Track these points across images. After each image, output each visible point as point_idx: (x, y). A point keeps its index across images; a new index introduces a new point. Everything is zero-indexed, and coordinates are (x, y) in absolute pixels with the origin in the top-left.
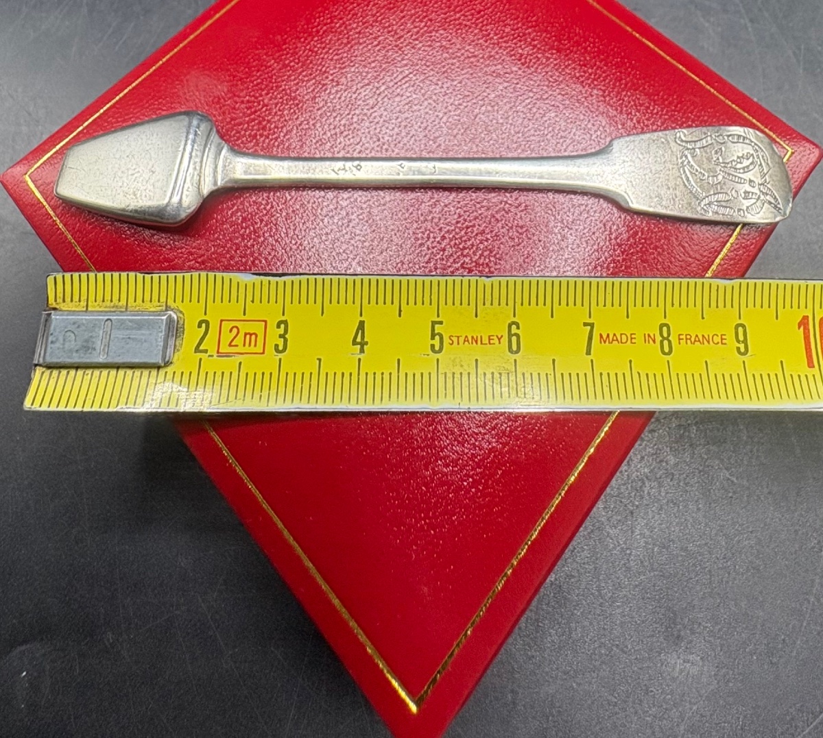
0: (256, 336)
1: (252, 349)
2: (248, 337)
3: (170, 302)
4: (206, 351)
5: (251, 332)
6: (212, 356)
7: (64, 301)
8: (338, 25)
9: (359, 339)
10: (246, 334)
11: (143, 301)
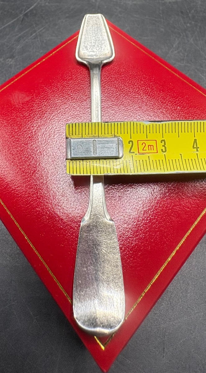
0: (153, 146)
1: (152, 151)
2: (150, 147)
3: (116, 134)
4: (134, 153)
5: (151, 145)
6: (137, 154)
7: (72, 135)
8: (74, 77)
9: (195, 146)
10: (149, 146)
11: (105, 134)
